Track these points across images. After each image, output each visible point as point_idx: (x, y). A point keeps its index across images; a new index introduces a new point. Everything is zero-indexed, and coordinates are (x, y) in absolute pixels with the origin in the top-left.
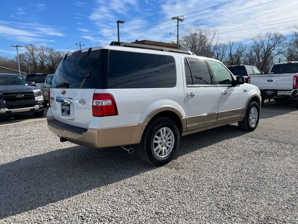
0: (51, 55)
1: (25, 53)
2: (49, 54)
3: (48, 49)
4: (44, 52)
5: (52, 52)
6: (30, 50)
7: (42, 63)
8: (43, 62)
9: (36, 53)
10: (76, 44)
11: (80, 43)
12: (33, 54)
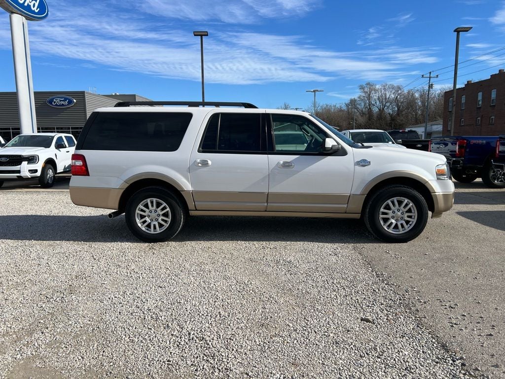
0: (397, 97)
1: (359, 97)
2: (393, 96)
3: (393, 88)
4: (387, 93)
5: (400, 92)
6: (366, 92)
7: (381, 111)
8: (383, 109)
9: (375, 96)
10: (423, 76)
11: (430, 73)
12: (369, 97)
